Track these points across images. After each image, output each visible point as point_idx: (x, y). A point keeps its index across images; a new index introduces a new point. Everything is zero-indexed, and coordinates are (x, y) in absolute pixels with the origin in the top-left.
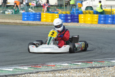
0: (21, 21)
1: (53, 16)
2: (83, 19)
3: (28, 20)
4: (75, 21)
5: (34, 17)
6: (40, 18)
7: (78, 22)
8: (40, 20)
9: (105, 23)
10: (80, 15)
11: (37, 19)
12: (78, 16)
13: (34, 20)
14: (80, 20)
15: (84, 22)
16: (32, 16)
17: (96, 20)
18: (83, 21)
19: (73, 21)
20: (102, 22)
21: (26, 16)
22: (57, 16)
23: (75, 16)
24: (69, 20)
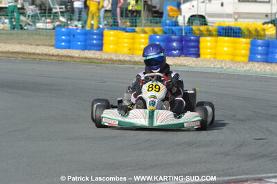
0: (53, 51)
1: (133, 39)
2: (210, 48)
3: (69, 48)
4: (191, 52)
5: (85, 41)
6: (100, 42)
7: (198, 55)
8: (100, 47)
9: (266, 61)
10: (202, 39)
11: (94, 45)
12: (198, 41)
13: (85, 48)
14: (202, 51)
15: (212, 56)
16: (81, 37)
17: (243, 52)
18: (210, 54)
19: (184, 52)
20: (259, 57)
21: (63, 37)
22: (143, 40)
23: (191, 41)
24: (175, 50)
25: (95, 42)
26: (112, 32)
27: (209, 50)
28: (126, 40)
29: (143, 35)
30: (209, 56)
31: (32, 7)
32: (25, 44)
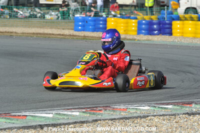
0: (72, 32)
1: (127, 23)
3: (84, 31)
4: (166, 32)
5: (94, 25)
6: (105, 26)
7: (171, 34)
10: (174, 23)
11: (100, 28)
12: (171, 24)
13: (94, 30)
14: (174, 31)
15: (181, 35)
16: (92, 23)
18: (179, 33)
19: (162, 32)
21: (80, 23)
22: (134, 24)
23: (166, 24)
24: (155, 31)
25: (101, 26)
26: (113, 19)
27: (178, 30)
28: (122, 24)
29: (134, 21)
30: (178, 35)
31: (75, 4)
32: (55, 28)
